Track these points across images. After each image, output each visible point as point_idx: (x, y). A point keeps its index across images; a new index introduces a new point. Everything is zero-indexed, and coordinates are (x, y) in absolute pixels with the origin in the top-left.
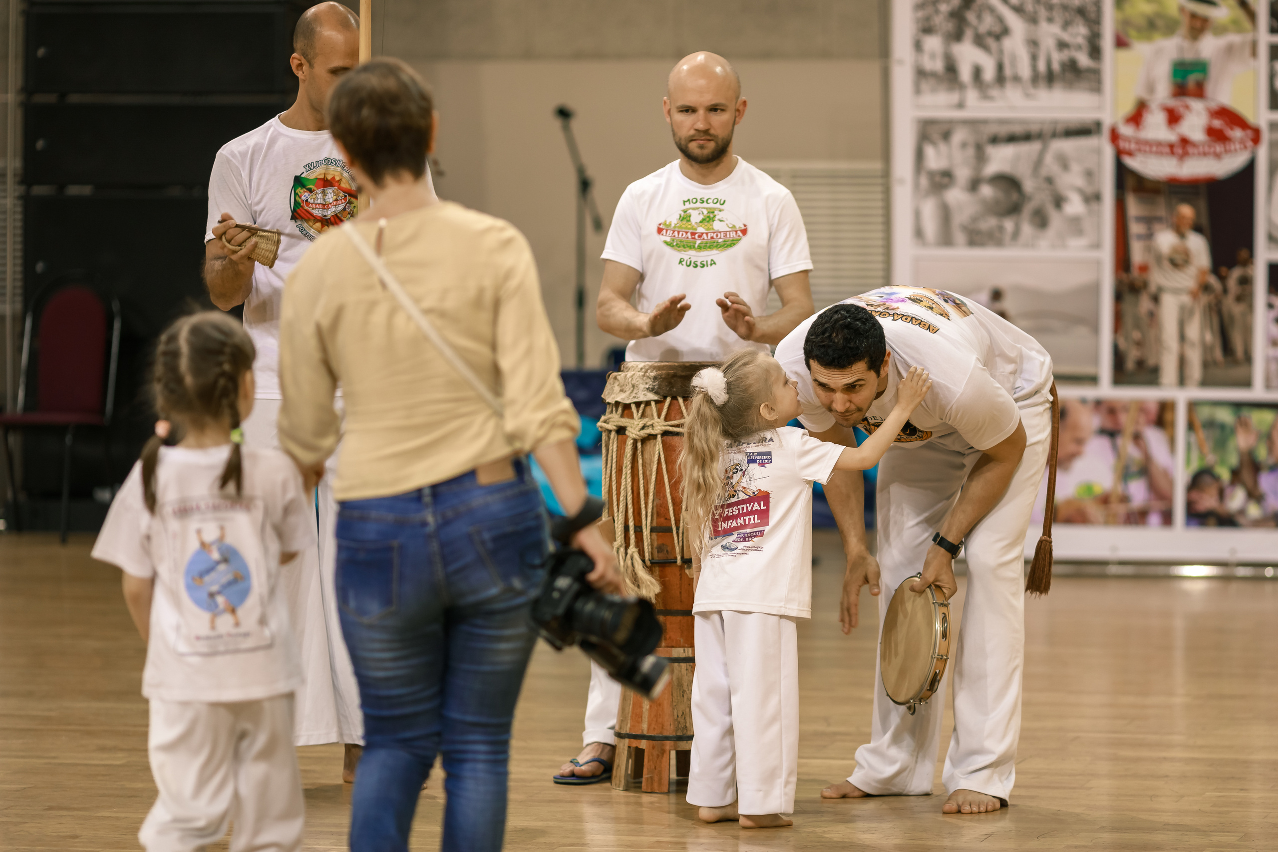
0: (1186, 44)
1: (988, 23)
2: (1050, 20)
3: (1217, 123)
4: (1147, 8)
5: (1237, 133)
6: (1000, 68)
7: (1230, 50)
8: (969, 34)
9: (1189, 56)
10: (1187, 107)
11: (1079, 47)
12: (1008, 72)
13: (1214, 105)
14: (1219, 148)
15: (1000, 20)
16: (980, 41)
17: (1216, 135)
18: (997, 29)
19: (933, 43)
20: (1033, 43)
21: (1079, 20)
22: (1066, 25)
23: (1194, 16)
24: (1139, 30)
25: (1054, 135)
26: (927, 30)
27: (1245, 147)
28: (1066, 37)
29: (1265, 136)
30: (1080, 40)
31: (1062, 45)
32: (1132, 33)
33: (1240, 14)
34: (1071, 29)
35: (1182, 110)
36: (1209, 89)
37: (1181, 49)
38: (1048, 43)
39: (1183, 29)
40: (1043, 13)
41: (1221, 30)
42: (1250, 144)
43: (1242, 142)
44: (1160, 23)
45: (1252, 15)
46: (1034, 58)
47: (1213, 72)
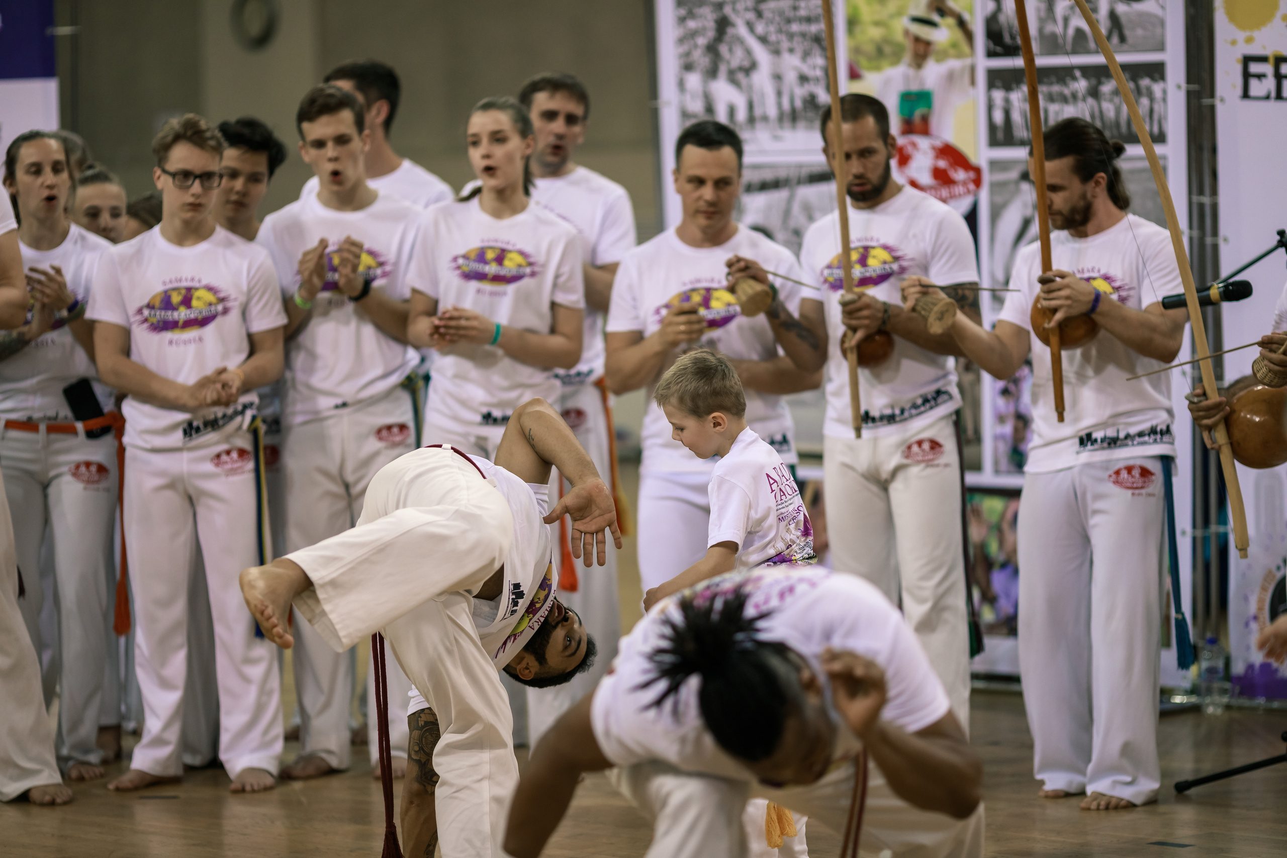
0: (911, 72)
1: (737, 58)
2: (791, 50)
3: (942, 164)
4: (875, 33)
5: (960, 175)
6: (751, 106)
7: (951, 77)
8: (723, 69)
9: (914, 87)
10: (914, 145)
11: (817, 80)
12: (758, 112)
13: (938, 143)
14: (944, 192)
15: (748, 52)
16: (732, 79)
17: (942, 177)
18: (746, 64)
19: (694, 80)
20: (778, 78)
21: (817, 51)
22: (806, 55)
23: (917, 40)
24: (870, 58)
25: (800, 182)
26: (688, 67)
27: (969, 192)
28: (806, 70)
29: (986, 177)
30: (819, 73)
31: (803, 79)
32: (863, 62)
33: (959, 35)
34: (810, 61)
35: (909, 150)
36: (934, 122)
37: (906, 78)
38: (791, 77)
39: (907, 57)
40: (785, 44)
41: (943, 56)
42: (972, 186)
43: (965, 183)
44: (887, 49)
45: (969, 36)
46: (779, 94)
47: (937, 102)
